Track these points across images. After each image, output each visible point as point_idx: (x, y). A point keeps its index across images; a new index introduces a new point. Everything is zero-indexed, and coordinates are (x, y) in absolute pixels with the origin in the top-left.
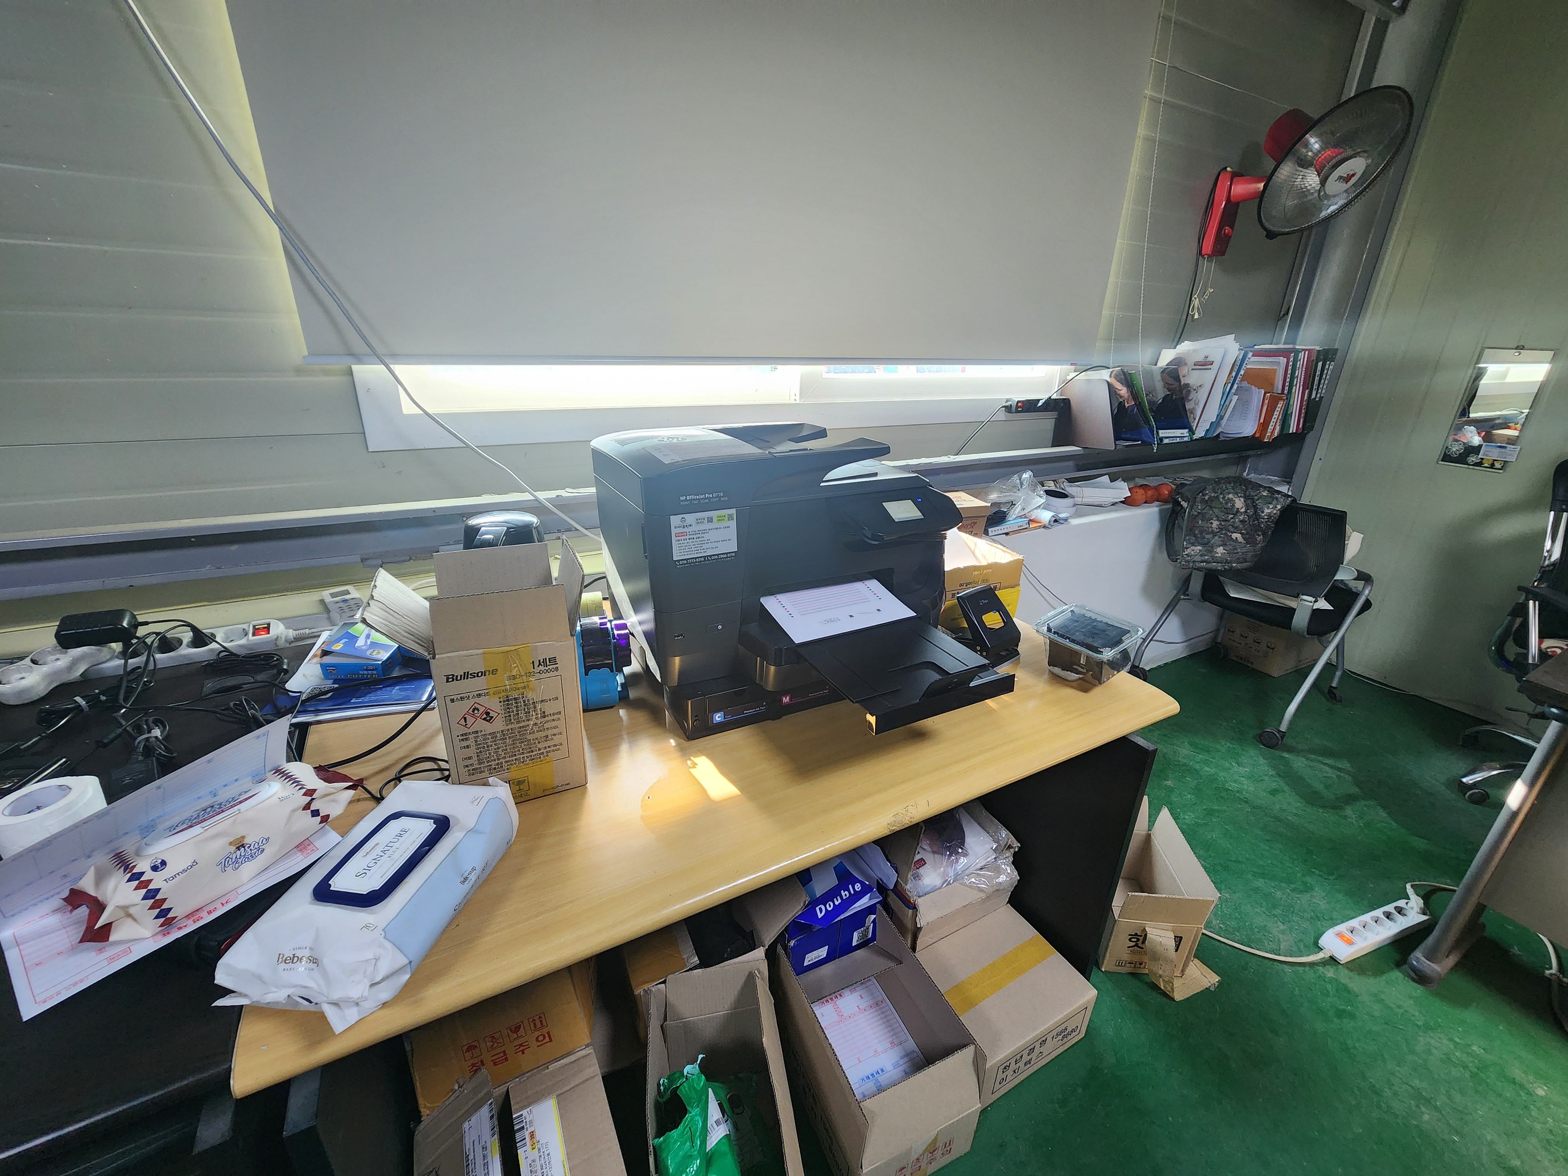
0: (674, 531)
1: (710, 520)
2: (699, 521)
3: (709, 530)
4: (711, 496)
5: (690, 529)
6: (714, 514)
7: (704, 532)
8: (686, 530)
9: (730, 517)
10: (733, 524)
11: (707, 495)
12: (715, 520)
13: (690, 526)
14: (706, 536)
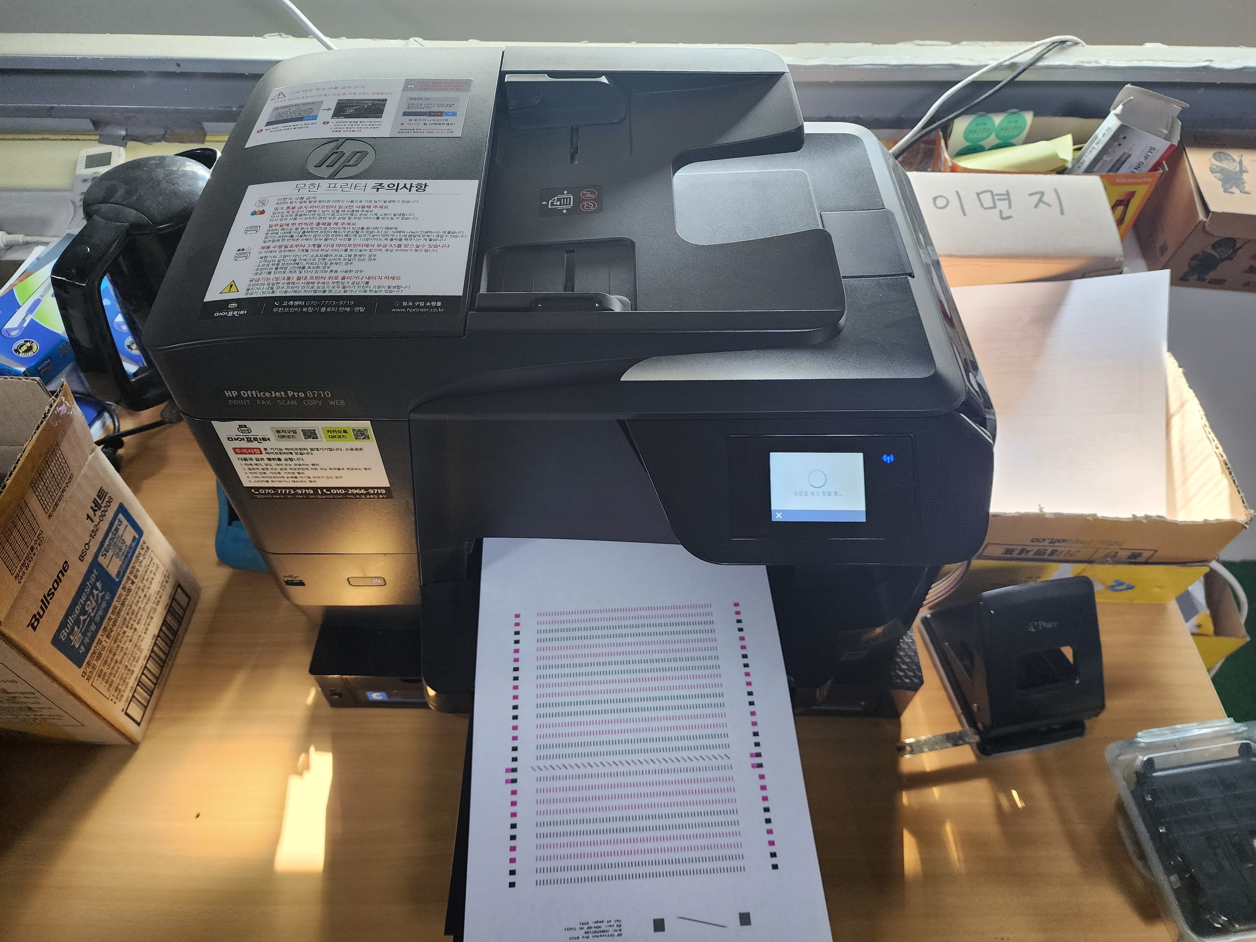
0: (229, 447)
1: (311, 434)
2: (281, 434)
3: (312, 449)
4: (302, 395)
5: (264, 445)
6: (319, 425)
7: (301, 451)
8: (255, 445)
9: (360, 434)
10: (371, 447)
11: (290, 393)
12: (320, 433)
13: (264, 439)
14: (308, 459)
